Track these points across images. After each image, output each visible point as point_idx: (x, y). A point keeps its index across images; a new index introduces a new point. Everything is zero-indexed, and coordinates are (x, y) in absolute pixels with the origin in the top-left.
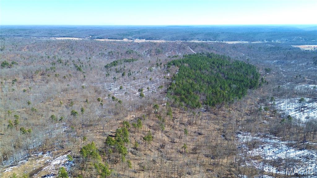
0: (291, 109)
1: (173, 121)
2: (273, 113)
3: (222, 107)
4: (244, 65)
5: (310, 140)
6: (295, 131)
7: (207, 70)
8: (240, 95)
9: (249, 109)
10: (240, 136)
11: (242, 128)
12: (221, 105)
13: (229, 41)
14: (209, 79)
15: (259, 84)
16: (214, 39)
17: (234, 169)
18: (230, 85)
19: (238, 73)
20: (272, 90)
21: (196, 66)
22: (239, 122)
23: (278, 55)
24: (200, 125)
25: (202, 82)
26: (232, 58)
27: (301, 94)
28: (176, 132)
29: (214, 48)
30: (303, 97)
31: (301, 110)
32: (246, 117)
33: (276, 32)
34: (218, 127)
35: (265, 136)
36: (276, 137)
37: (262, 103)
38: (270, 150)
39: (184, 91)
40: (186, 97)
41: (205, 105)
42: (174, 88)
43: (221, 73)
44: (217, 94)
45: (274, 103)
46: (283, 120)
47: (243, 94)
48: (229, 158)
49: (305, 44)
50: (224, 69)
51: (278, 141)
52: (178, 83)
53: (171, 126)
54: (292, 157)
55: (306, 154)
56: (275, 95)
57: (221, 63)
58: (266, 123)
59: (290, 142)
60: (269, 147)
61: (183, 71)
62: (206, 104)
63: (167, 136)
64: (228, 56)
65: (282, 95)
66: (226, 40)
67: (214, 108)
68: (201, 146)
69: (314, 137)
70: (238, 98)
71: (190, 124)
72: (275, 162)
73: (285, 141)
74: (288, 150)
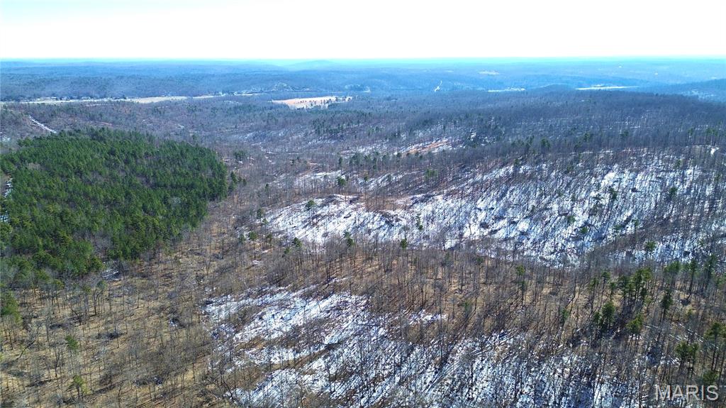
0: (296, 225)
1: (25, 326)
2: (266, 242)
3: (157, 255)
4: (187, 150)
5: (337, 275)
6: (311, 266)
7: (100, 174)
8: (194, 218)
9: (218, 245)
10: (211, 308)
11: (213, 290)
12: (154, 250)
13: (140, 96)
14: (109, 194)
15: (228, 186)
16: (99, 93)
17: (212, 387)
18: (165, 200)
19: (178, 169)
20: (256, 196)
21: (66, 166)
22: (203, 278)
23: (252, 122)
24: (110, 314)
25: (91, 206)
26: (157, 138)
27: (308, 193)
28: (42, 353)
29: (105, 117)
30: (311, 199)
31: (312, 222)
32: (215, 265)
33: (238, 74)
34: (157, 304)
35: (262, 292)
36: (282, 288)
37: (242, 225)
38: (276, 317)
39: (43, 237)
40: (54, 252)
41: (112, 262)
42: (8, 237)
43: (138, 175)
44: (138, 228)
45: (265, 220)
46: (288, 250)
47: (199, 215)
48: (197, 365)
49: (294, 98)
50: (142, 163)
51: (287, 293)
52: (17, 220)
53: (23, 341)
54: (315, 316)
55: (335, 302)
56: (263, 205)
57: (133, 152)
58: (258, 264)
59: (306, 289)
60: (273, 312)
61: (28, 185)
62: (115, 258)
63: (15, 375)
64: (145, 134)
65: (276, 200)
66: (133, 95)
67: (138, 261)
68: (122, 365)
69: (341, 268)
70: (190, 226)
71: (80, 320)
72: (287, 337)
73: (297, 289)
74: (307, 306)
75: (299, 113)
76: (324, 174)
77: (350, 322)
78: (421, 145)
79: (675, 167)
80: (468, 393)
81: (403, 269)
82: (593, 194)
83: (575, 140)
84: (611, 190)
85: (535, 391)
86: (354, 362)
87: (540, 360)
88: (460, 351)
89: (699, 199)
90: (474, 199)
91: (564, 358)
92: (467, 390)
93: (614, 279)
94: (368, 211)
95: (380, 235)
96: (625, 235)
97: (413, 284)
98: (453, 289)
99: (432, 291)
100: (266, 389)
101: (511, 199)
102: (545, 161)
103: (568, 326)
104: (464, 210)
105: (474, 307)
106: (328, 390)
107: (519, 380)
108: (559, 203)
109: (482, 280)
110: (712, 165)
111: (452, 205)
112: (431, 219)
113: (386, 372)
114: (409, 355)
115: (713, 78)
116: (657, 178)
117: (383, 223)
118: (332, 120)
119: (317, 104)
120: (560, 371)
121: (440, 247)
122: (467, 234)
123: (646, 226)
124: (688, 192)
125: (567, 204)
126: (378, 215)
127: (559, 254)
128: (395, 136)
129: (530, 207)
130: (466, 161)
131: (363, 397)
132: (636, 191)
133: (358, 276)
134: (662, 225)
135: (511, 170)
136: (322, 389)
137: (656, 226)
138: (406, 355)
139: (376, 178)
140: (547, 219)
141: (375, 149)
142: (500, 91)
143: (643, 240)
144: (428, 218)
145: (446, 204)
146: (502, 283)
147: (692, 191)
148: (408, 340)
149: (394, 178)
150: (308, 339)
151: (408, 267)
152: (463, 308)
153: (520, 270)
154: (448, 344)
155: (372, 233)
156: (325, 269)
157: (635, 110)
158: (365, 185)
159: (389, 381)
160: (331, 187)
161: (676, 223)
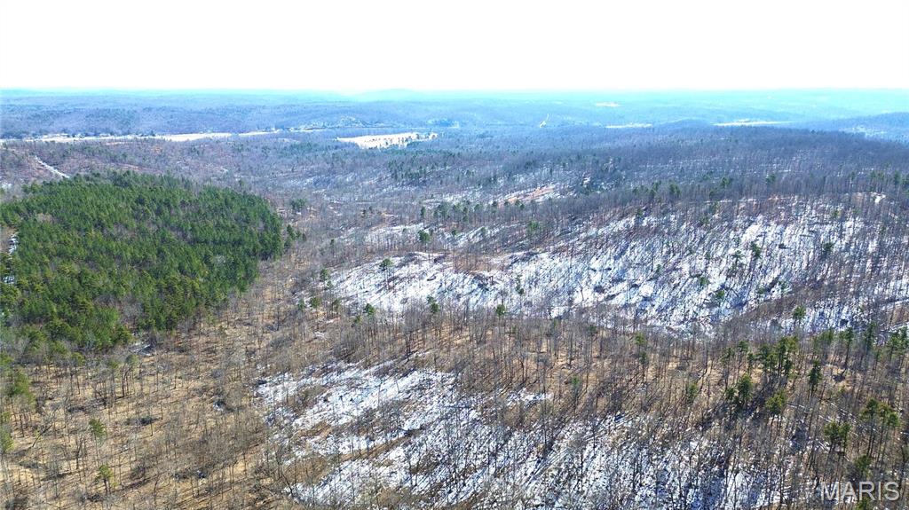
0: (368, 290)
1: (39, 411)
2: (332, 310)
3: (197, 326)
4: (233, 198)
5: (419, 348)
6: (387, 338)
7: (126, 227)
8: (242, 281)
9: (272, 313)
10: (263, 389)
11: (266, 368)
12: (194, 319)
13: (173, 132)
14: (137, 252)
15: (283, 242)
16: (121, 129)
17: (267, 481)
18: (206, 259)
19: (221, 221)
20: (319, 253)
21: (83, 217)
22: (254, 353)
23: (313, 164)
24: (141, 395)
25: (116, 266)
26: (194, 184)
27: (382, 251)
28: (60, 441)
29: (129, 158)
30: (387, 257)
31: (389, 285)
32: (270, 337)
33: (294, 106)
34: (198, 384)
35: (327, 369)
36: (351, 364)
37: (302, 290)
38: (344, 399)
39: (58, 303)
40: (72, 321)
41: (143, 333)
42: (15, 303)
43: (172, 228)
44: (174, 293)
45: (329, 282)
46: (358, 318)
47: (249, 277)
48: (249, 456)
49: (365, 135)
50: (178, 214)
51: (357, 370)
52: (25, 282)
53: (36, 428)
54: (393, 397)
55: (417, 380)
56: (327, 264)
57: (166, 200)
58: (320, 336)
59: (381, 365)
60: (341, 393)
61: (38, 240)
62: (147, 328)
63: (28, 467)
64: (180, 178)
65: (342, 259)
66: (164, 132)
67: (175, 332)
68: (158, 456)
69: (424, 340)
70: (238, 291)
71: (104, 402)
72: (359, 422)
73: (371, 366)
74: (382, 385)
75: (371, 153)
76: (402, 227)
77: (435, 404)
78: (523, 192)
79: (832, 219)
80: (577, 485)
81: (500, 341)
82: (732, 251)
83: (711, 186)
84: (753, 246)
85: (657, 483)
86: (440, 451)
87: (663, 446)
88: (568, 436)
89: (860, 257)
90: (586, 256)
91: (691, 443)
92: (576, 482)
93: (753, 350)
94: (456, 272)
95: (471, 301)
96: (770, 300)
97: (512, 357)
98: (560, 363)
99: (534, 366)
100: (332, 483)
101: (632, 258)
102: (674, 212)
103: (697, 406)
104: (574, 270)
105: (585, 385)
106: (408, 484)
107: (638, 471)
108: (690, 263)
109: (596, 354)
110: (877, 216)
111: (560, 265)
112: (534, 281)
113: (479, 462)
114: (506, 441)
115: (884, 112)
116: (810, 231)
117: (475, 286)
118: (412, 161)
119: (394, 142)
120: (687, 459)
121: (545, 315)
122: (578, 299)
123: (796, 289)
124: (847, 249)
125: (700, 264)
126: (469, 277)
127: (690, 324)
128: (490, 181)
129: (655, 267)
130: (576, 212)
131: (450, 492)
132: (785, 248)
133: (445, 349)
134: (813, 288)
135: (632, 223)
136: (401, 483)
137: (811, 288)
138: (502, 442)
139: (466, 232)
141: (466, 197)
142: (620, 127)
143: (791, 306)
144: (530, 281)
145: (552, 263)
146: (620, 356)
147: (852, 247)
148: (505, 424)
149: (489, 233)
150: (383, 424)
151: (506, 339)
152: (572, 386)
153: (640, 340)
154: (554, 429)
155: (461, 299)
156: (404, 341)
157: (786, 149)
158: (454, 241)
159: (482, 473)
160: (412, 243)
161: (831, 286)
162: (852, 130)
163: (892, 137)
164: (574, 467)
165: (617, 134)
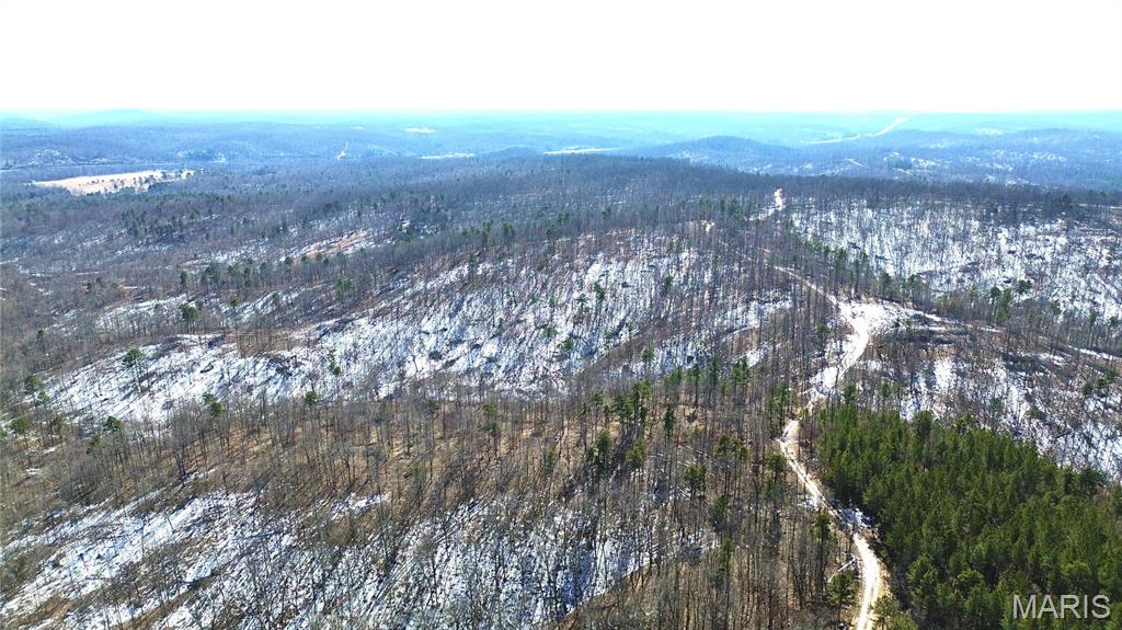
0: (107, 397)
2: (51, 433)
5: (199, 467)
6: (147, 460)
20: (19, 354)
27: (125, 339)
30: (134, 347)
31: (140, 386)
35: (53, 520)
36: (92, 507)
38: (86, 558)
45: (42, 394)
46: (96, 439)
49: (78, 175)
51: (103, 513)
54: (162, 540)
55: (200, 510)
56: (36, 368)
58: (35, 474)
59: (141, 500)
60: (80, 550)
65: (61, 359)
69: (204, 455)
72: (114, 586)
73: (124, 503)
74: (146, 527)
75: (92, 202)
76: (154, 302)
77: (230, 537)
78: (324, 243)
79: (668, 251)
80: (431, 598)
81: (315, 438)
82: (576, 295)
83: (547, 223)
84: (597, 288)
85: (523, 573)
86: (244, 598)
87: (525, 529)
88: (414, 540)
89: (698, 289)
90: (415, 317)
91: (556, 518)
92: (429, 595)
93: (608, 402)
94: (243, 356)
95: (268, 392)
96: (619, 345)
97: (332, 457)
98: (396, 454)
99: (363, 463)
101: (470, 313)
102: (510, 256)
103: (557, 474)
104: (402, 336)
105: (429, 475)
107: (501, 564)
108: (534, 312)
109: (439, 434)
110: (708, 245)
111: (384, 331)
112: (352, 356)
113: (301, 600)
114: (335, 565)
115: (706, 136)
116: (649, 266)
117: (272, 372)
118: (158, 210)
119: (127, 185)
120: (553, 537)
121: (372, 397)
122: (410, 371)
123: (643, 330)
124: (686, 283)
125: (545, 312)
126: (263, 360)
127: (541, 382)
128: (278, 231)
129: (497, 321)
130: (399, 263)
132: (627, 286)
133: (237, 462)
134: (659, 326)
135: (465, 270)
137: (657, 327)
138: (331, 567)
139: (251, 301)
140: (522, 336)
141: (246, 254)
142: (439, 157)
143: (640, 348)
144: (347, 356)
145: (374, 330)
146: (467, 433)
147: (690, 280)
148: (331, 545)
149: (284, 299)
150: (154, 580)
151: (321, 435)
152: (413, 479)
153: (488, 409)
154: (395, 536)
155: (254, 392)
156: (174, 460)
157: (618, 179)
158: (234, 314)
159: (307, 614)
160: (170, 323)
161: (675, 322)
162: (678, 156)
163: (714, 162)
164: (425, 577)
165: (437, 167)
